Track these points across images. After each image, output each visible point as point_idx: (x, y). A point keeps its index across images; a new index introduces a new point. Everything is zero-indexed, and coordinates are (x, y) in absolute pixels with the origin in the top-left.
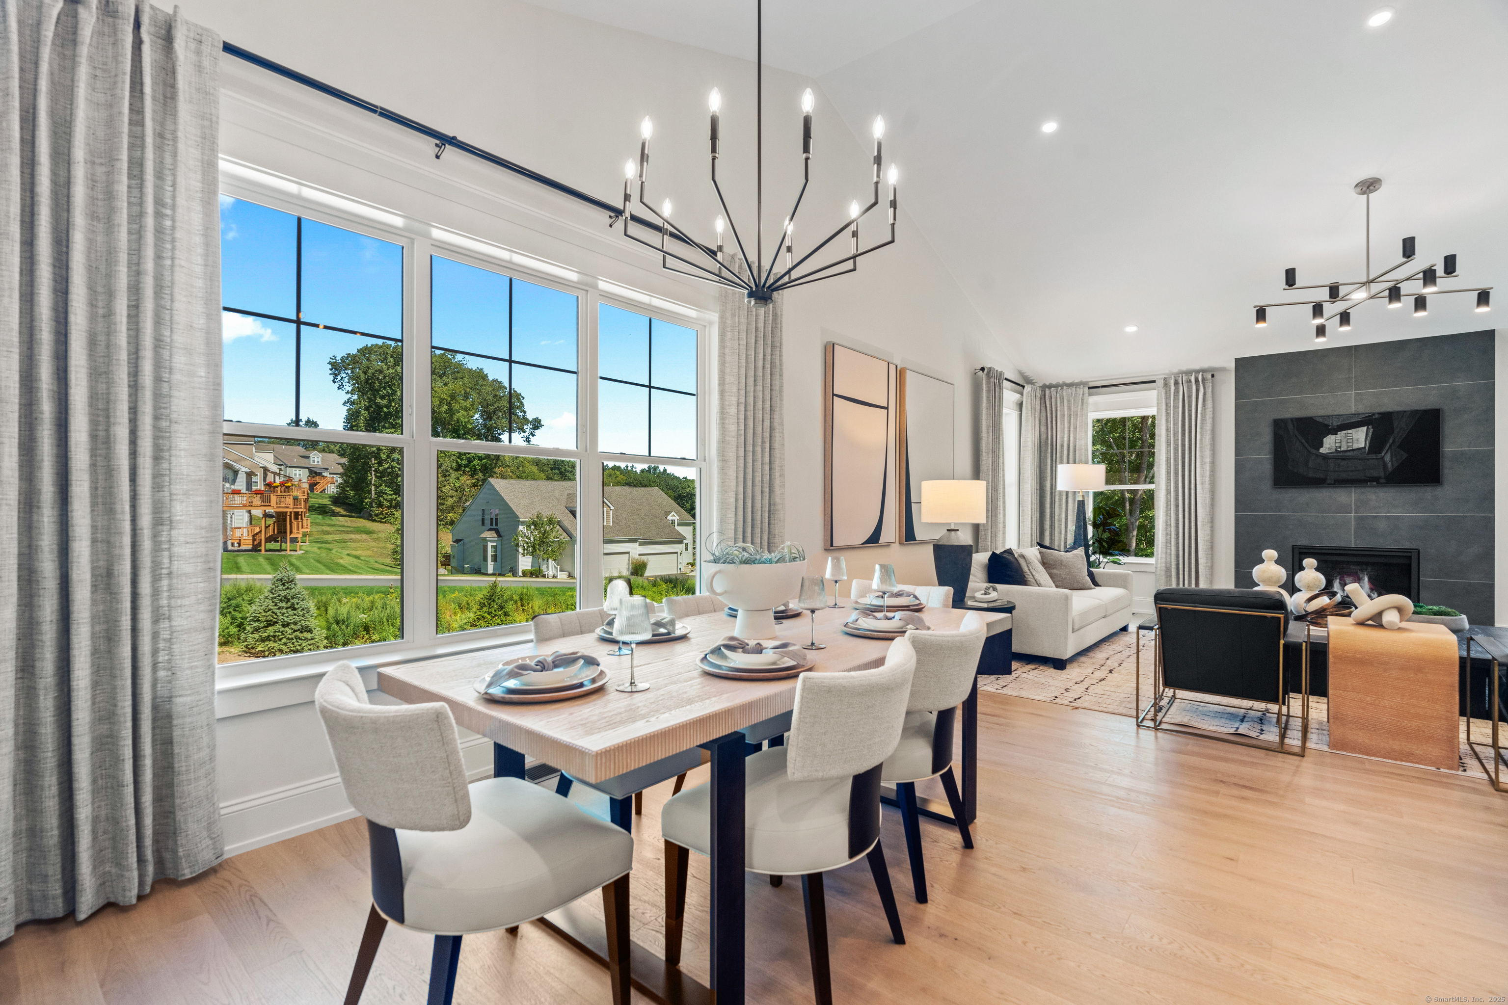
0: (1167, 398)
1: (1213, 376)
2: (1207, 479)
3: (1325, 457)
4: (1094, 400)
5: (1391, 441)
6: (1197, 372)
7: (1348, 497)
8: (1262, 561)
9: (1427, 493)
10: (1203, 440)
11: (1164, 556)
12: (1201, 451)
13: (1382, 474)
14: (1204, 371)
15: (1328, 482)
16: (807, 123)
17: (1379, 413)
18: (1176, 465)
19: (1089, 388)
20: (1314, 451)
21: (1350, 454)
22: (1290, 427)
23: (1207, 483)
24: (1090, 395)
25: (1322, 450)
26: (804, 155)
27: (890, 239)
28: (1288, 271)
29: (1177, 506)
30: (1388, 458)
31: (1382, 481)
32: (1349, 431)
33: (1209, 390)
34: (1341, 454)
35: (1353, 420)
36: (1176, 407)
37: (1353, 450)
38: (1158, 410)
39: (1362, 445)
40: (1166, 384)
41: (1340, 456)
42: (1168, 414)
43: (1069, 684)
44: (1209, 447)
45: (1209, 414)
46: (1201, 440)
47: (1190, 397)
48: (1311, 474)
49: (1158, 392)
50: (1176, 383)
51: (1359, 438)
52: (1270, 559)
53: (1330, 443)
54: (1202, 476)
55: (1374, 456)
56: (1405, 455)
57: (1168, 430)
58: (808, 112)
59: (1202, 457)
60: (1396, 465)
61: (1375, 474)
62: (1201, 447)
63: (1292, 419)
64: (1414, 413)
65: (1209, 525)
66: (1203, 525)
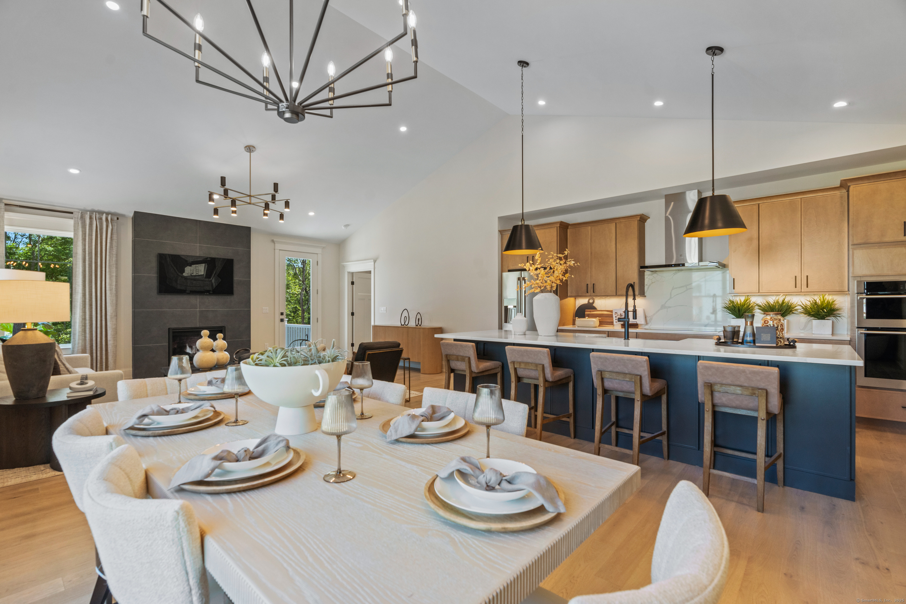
0: (84, 227)
1: (118, 219)
2: (114, 287)
3: (186, 278)
4: (8, 216)
5: (215, 272)
6: (108, 214)
7: (195, 300)
9: (227, 299)
11: (81, 341)
12: (110, 268)
13: (211, 289)
14: (113, 214)
15: (187, 292)
17: (210, 258)
18: (91, 276)
19: (6, 204)
20: (180, 274)
21: (197, 277)
22: (168, 259)
23: (114, 290)
24: (6, 210)
25: (184, 274)
29: (91, 305)
30: (213, 281)
31: (211, 292)
32: (197, 265)
33: (115, 228)
34: (193, 277)
35: (199, 260)
36: (91, 235)
37: (199, 276)
38: (75, 234)
39: (202, 273)
40: (82, 218)
41: (193, 278)
42: (84, 240)
44: (115, 266)
45: (114, 244)
46: (110, 261)
47: (101, 229)
48: (179, 287)
49: (75, 221)
50: (91, 218)
51: (201, 270)
52: (205, 336)
53: (188, 271)
54: (111, 285)
55: (207, 279)
56: (220, 280)
57: (84, 250)
59: (110, 272)
60: (217, 285)
61: (208, 288)
62: (110, 266)
63: (169, 255)
64: (224, 259)
65: (115, 318)
66: (111, 318)
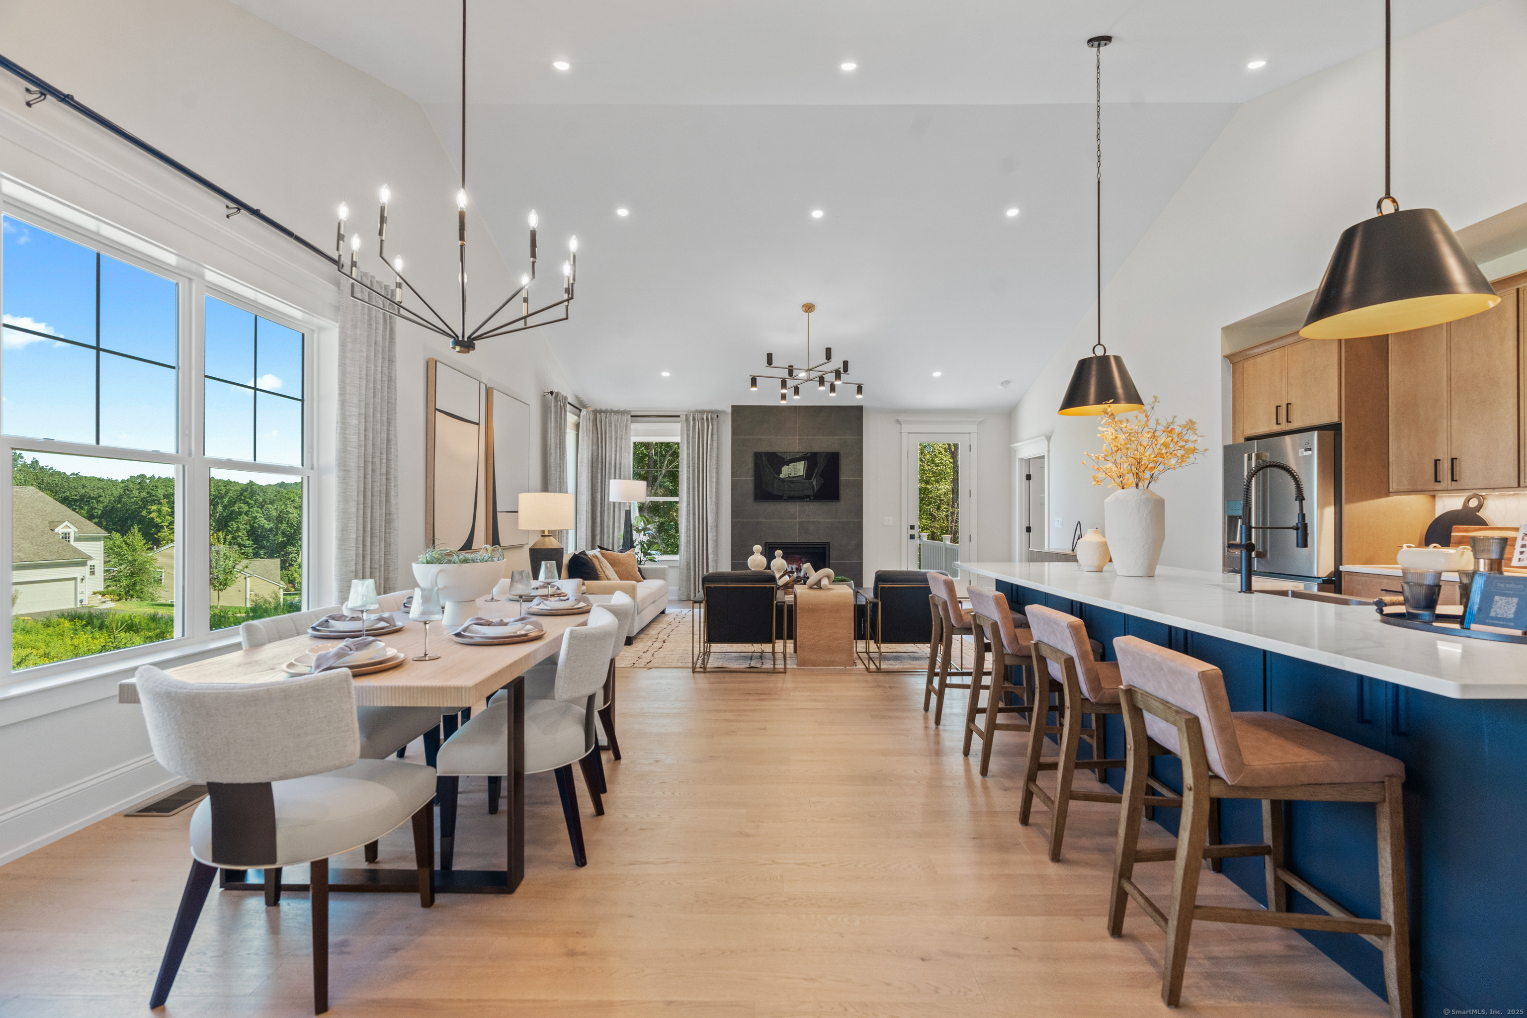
0: (688, 430)
1: (717, 416)
2: (714, 494)
3: (783, 480)
4: (635, 426)
5: (816, 471)
6: (708, 412)
7: (794, 508)
8: (753, 553)
9: (832, 506)
10: (711, 464)
11: (685, 554)
12: (710, 473)
13: (812, 494)
14: (712, 412)
15: (784, 498)
16: (533, 234)
17: (810, 453)
18: (694, 483)
19: (632, 416)
20: (776, 476)
21: (796, 479)
22: (764, 458)
23: (714, 497)
24: (632, 422)
25: (782, 476)
26: (532, 260)
27: (564, 316)
28: (768, 354)
29: (694, 514)
30: (814, 483)
31: (812, 498)
32: (795, 464)
33: (715, 427)
34: (791, 479)
35: (797, 456)
36: (694, 438)
37: (797, 476)
38: (682, 439)
39: (802, 474)
40: (687, 420)
41: (791, 480)
42: (688, 443)
43: (640, 654)
44: (715, 470)
45: (715, 445)
46: (710, 464)
47: (703, 431)
48: (775, 492)
49: (682, 425)
50: (694, 419)
51: (799, 469)
52: (757, 552)
53: (786, 471)
54: (711, 492)
55: (807, 481)
56: (823, 481)
57: (688, 455)
58: (534, 228)
59: (711, 477)
60: (819, 487)
61: (807, 492)
62: (710, 470)
63: (765, 453)
64: (827, 454)
65: (715, 529)
66: (711, 529)
